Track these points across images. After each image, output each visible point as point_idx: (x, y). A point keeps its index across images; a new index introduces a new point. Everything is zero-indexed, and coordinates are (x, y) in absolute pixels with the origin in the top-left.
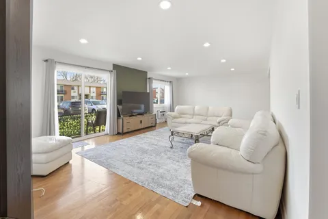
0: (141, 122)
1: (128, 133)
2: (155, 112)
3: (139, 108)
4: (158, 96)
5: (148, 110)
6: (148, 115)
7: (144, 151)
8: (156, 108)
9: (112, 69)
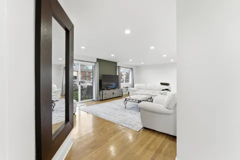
0: (113, 93)
1: (105, 100)
2: (122, 87)
3: (112, 85)
4: (124, 77)
5: (117, 86)
6: (117, 89)
7: (116, 109)
8: (123, 85)
9: (96, 61)
